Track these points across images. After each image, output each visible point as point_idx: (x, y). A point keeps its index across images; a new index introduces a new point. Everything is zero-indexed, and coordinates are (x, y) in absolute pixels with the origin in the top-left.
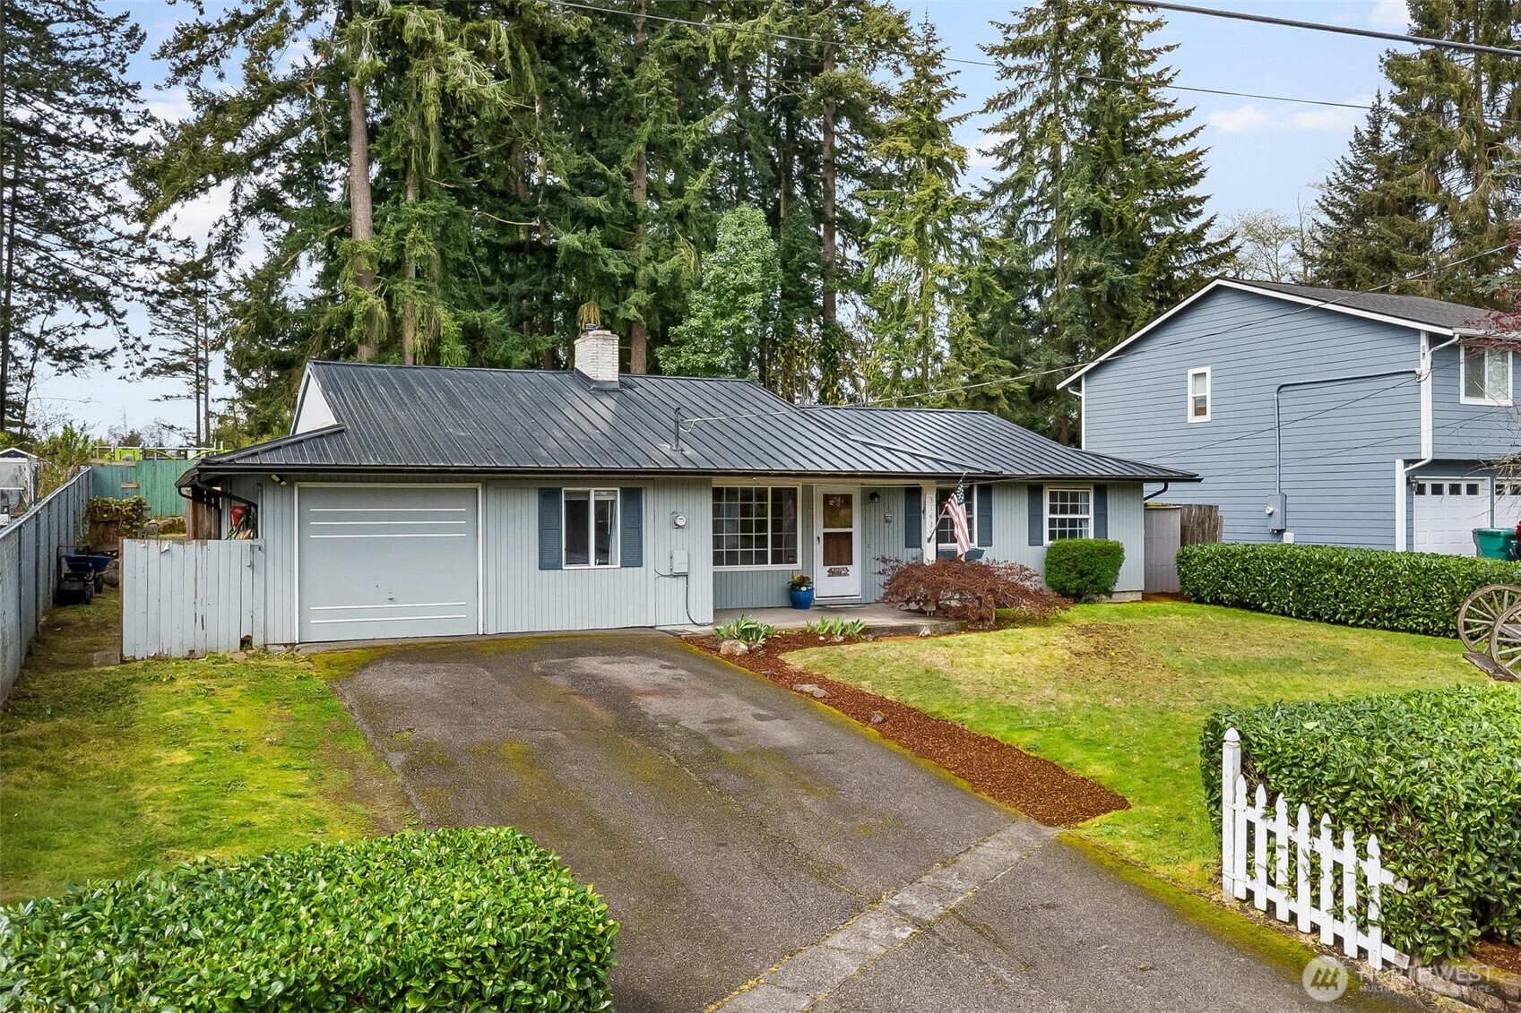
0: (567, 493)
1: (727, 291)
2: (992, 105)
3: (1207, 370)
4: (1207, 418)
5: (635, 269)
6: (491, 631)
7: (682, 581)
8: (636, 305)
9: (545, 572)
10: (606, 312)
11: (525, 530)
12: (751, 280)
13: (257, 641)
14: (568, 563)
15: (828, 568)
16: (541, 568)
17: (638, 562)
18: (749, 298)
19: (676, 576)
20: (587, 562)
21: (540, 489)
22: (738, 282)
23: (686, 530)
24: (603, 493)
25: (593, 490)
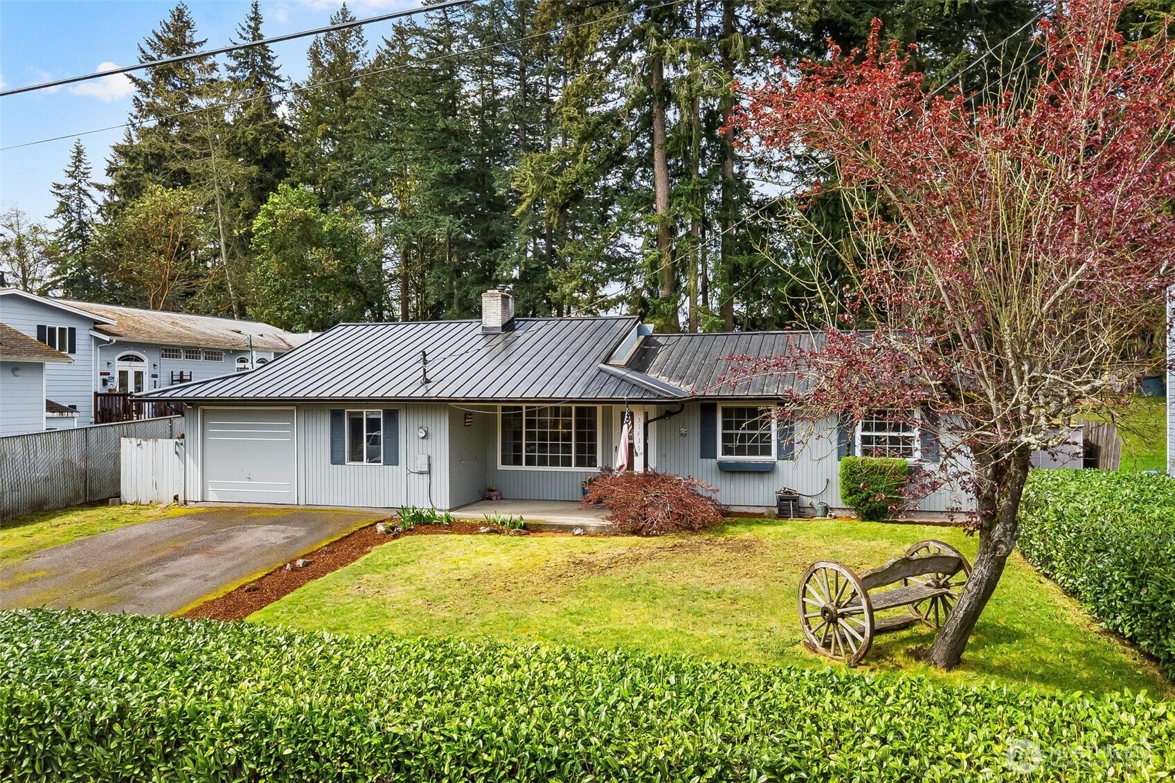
0: (349, 413)
7: (426, 477)
9: (335, 466)
11: (323, 437)
13: (181, 499)
14: (350, 460)
16: (332, 463)
17: (396, 462)
19: (421, 473)
20: (362, 460)
21: (331, 411)
23: (429, 440)
24: (373, 413)
25: (365, 411)
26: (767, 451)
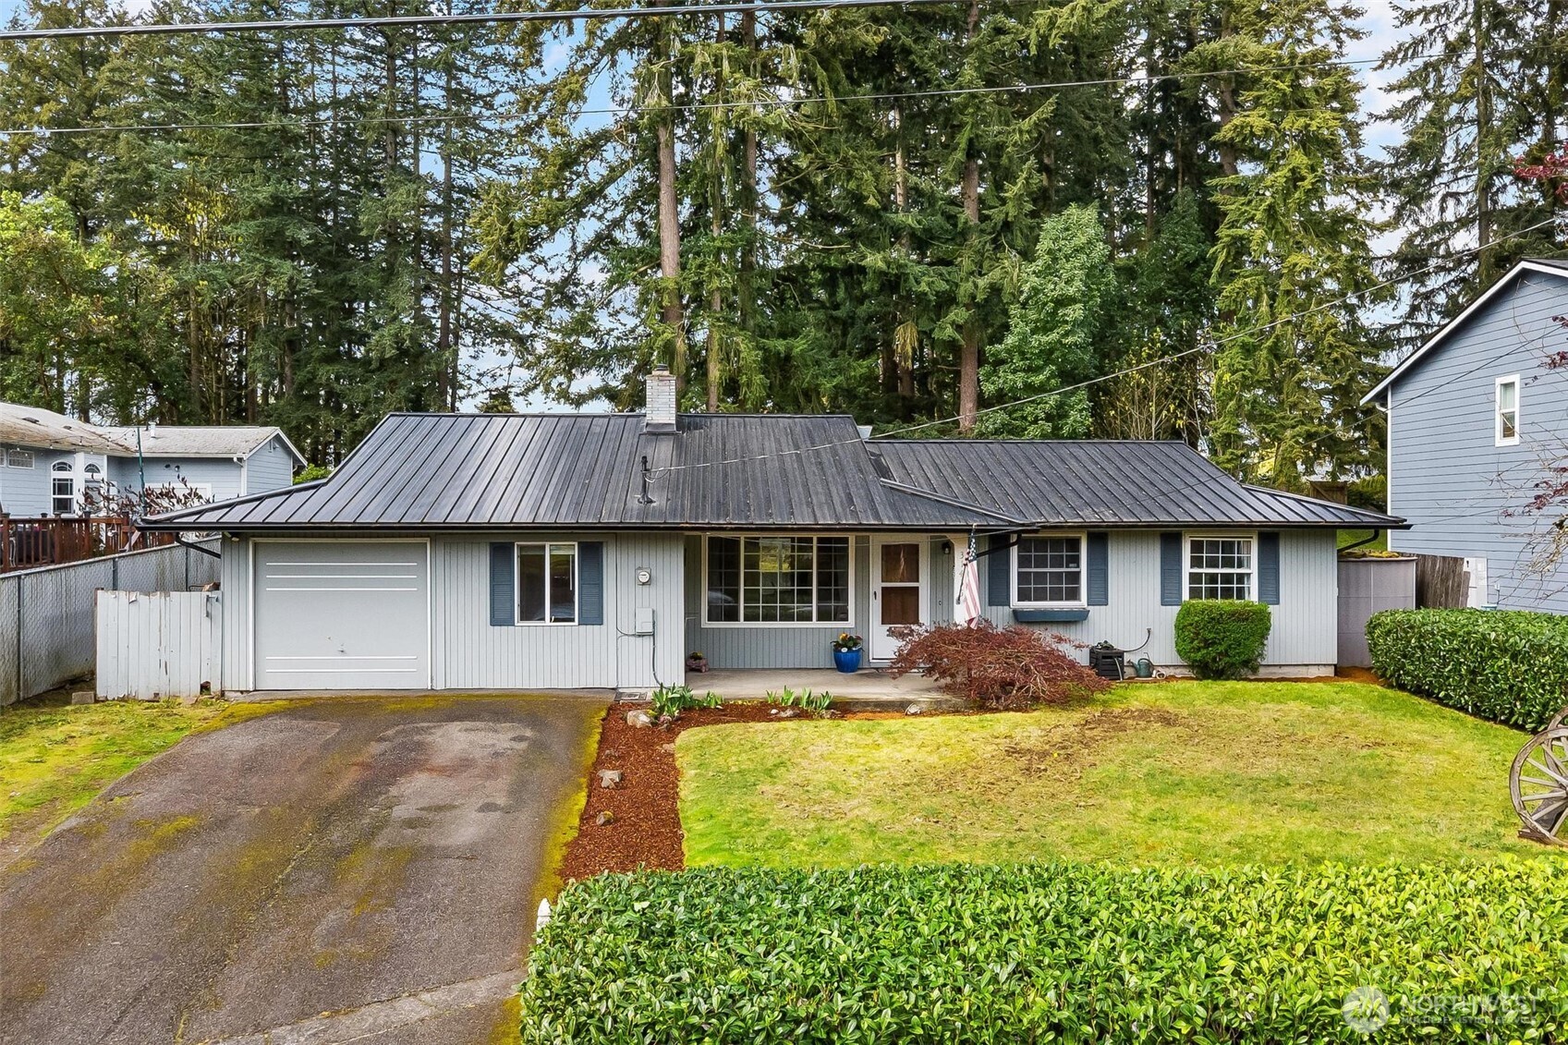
0: (521, 548)
1: (1045, 304)
2: (1390, 57)
3: (1515, 378)
4: (1515, 440)
5: (957, 285)
6: (440, 686)
7: (648, 641)
8: (953, 323)
9: (497, 628)
10: (925, 333)
11: (476, 585)
12: (1071, 291)
13: (215, 688)
14: (523, 618)
15: (887, 627)
16: (492, 624)
17: (599, 621)
18: (1069, 310)
19: (641, 635)
20: (543, 619)
21: (491, 544)
22: (1056, 294)
23: (653, 587)
24: (558, 547)
25: (547, 545)
26: (1073, 594)
